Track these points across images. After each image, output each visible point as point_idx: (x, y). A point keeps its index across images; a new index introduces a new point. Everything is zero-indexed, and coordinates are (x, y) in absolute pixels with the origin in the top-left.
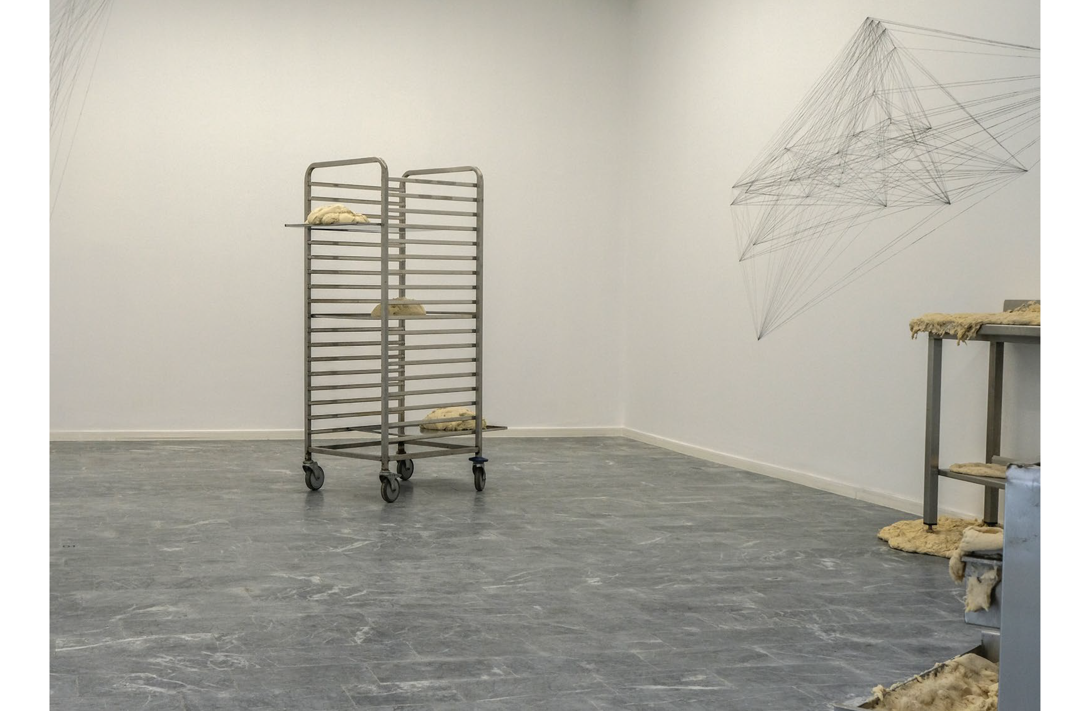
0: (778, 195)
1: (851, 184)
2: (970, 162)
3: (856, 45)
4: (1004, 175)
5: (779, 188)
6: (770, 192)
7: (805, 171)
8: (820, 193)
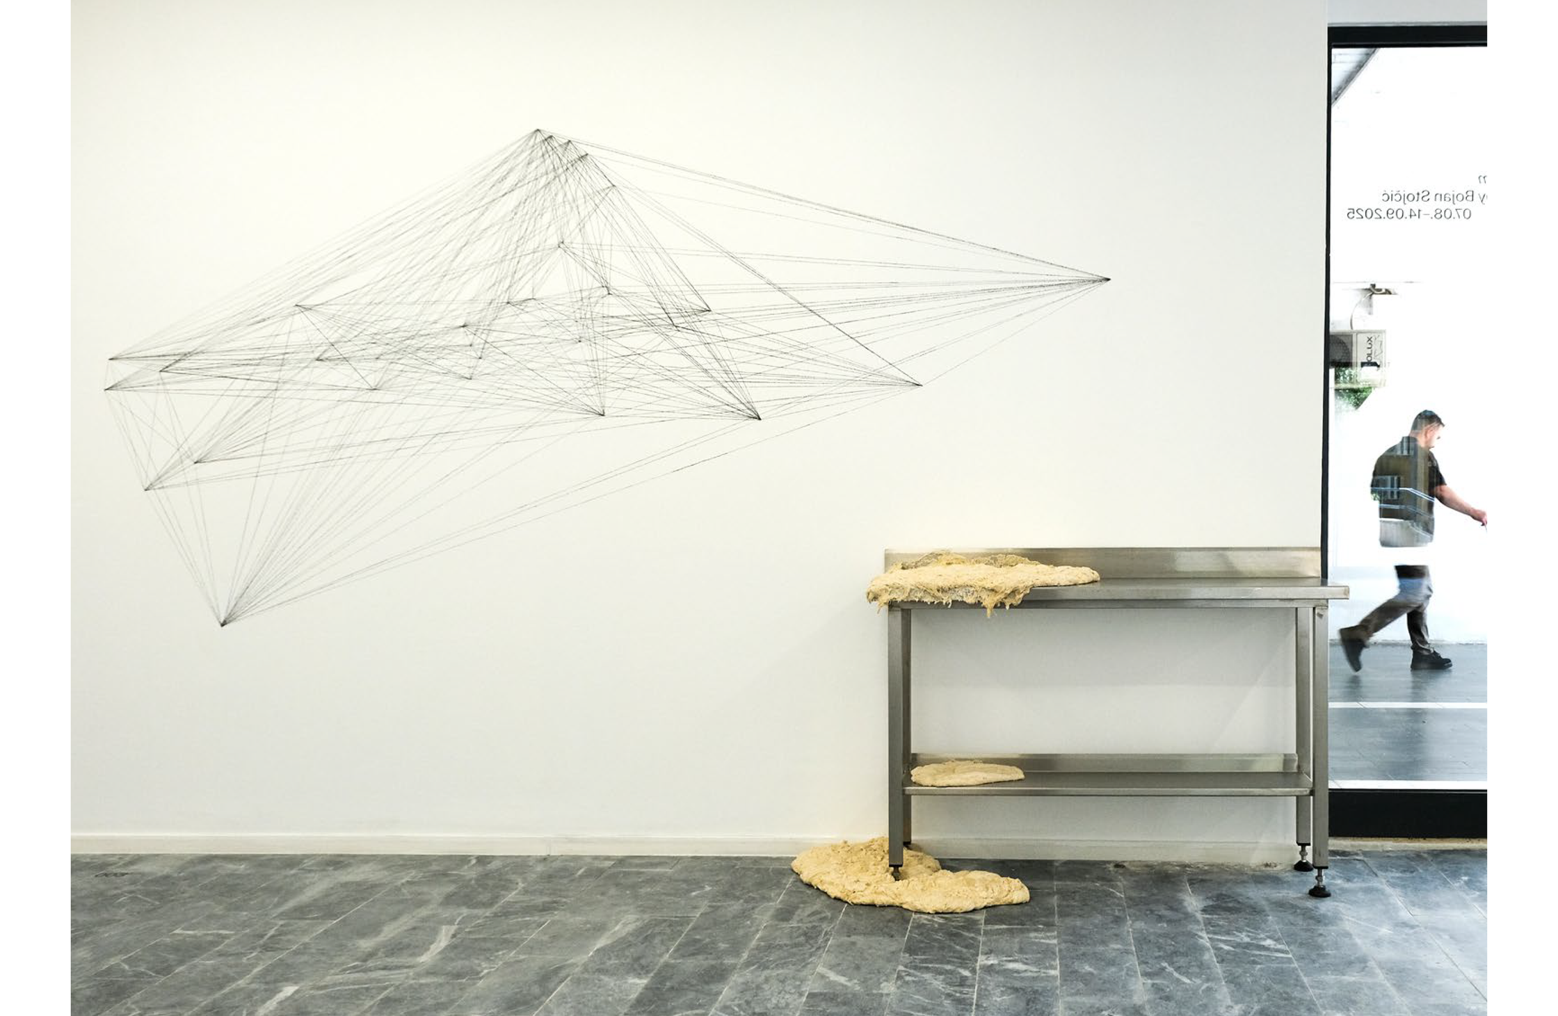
0: (277, 382)
1: (505, 377)
2: (799, 366)
3: (506, 167)
4: (872, 388)
5: (280, 371)
6: (251, 374)
7: (364, 347)
8: (415, 385)
